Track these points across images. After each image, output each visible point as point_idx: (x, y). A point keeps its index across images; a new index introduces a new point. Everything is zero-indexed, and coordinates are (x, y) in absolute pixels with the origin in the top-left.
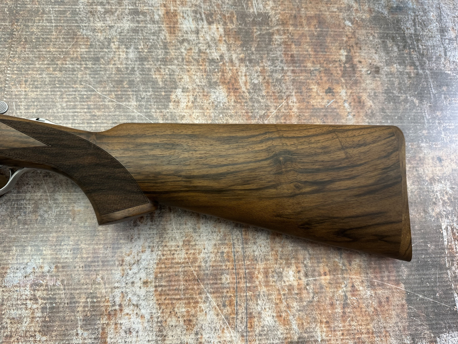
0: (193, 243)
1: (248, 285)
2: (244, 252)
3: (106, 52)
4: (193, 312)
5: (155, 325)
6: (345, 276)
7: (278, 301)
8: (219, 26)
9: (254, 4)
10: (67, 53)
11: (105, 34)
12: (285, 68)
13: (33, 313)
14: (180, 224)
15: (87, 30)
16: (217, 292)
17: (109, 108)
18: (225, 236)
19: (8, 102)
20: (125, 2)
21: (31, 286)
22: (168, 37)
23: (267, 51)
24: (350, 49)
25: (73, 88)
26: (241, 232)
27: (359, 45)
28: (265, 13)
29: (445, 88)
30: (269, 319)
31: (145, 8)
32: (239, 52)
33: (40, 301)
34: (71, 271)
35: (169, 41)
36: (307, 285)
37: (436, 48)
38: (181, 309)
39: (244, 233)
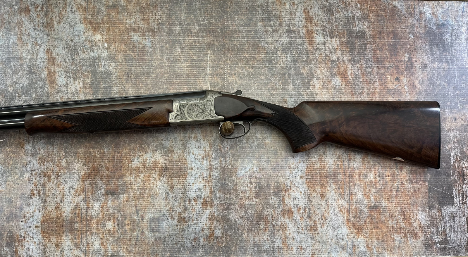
0: (323, 160)
1: (350, 180)
2: (349, 165)
3: (275, 57)
4: (324, 191)
5: (307, 196)
6: (398, 177)
7: (365, 188)
8: (336, 40)
9: (357, 25)
10: (255, 57)
11: (274, 45)
12: (373, 65)
13: (251, 189)
14: (317, 150)
15: (264, 43)
16: (335, 183)
17: (279, 90)
18: (339, 156)
19: (227, 86)
20: (284, 24)
21: (249, 177)
22: (308, 47)
23: (364, 55)
24: (411, 53)
25: (260, 78)
26: (347, 155)
27: (416, 50)
28: (363, 30)
29: (464, 77)
30: (360, 195)
31: (295, 28)
32: (348, 56)
33: (254, 184)
34: (267, 171)
35: (309, 49)
36: (379, 181)
37: (462, 51)
38: (319, 189)
39: (349, 156)
